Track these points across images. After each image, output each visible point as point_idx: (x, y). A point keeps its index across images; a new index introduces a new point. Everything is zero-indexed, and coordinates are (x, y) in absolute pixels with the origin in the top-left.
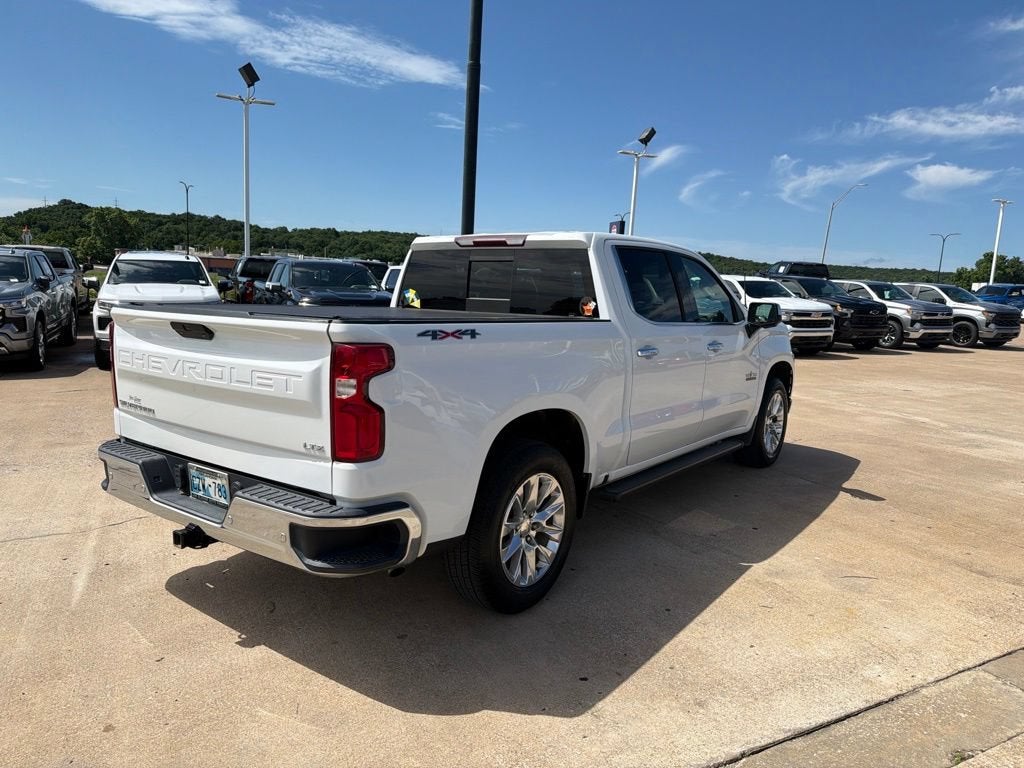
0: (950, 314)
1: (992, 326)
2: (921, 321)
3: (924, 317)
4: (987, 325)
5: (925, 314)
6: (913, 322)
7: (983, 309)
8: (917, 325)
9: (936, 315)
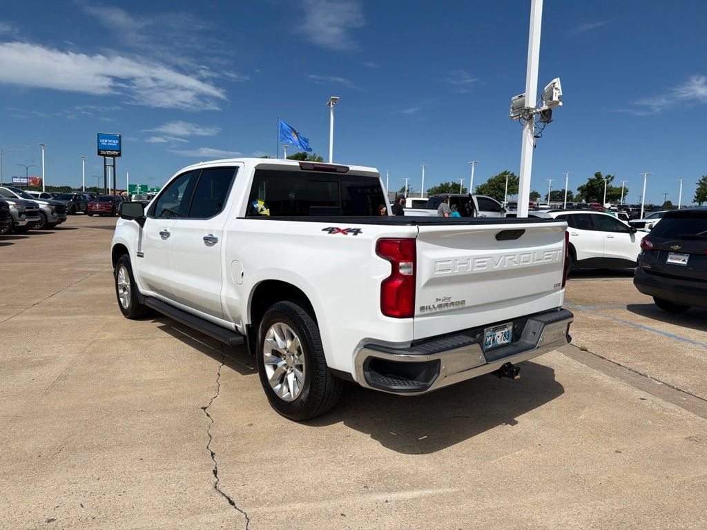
0: (38, 207)
1: (55, 214)
2: (25, 213)
3: (27, 210)
4: (52, 213)
5: (27, 208)
6: (20, 214)
7: (47, 203)
8: (23, 216)
9: (33, 208)
